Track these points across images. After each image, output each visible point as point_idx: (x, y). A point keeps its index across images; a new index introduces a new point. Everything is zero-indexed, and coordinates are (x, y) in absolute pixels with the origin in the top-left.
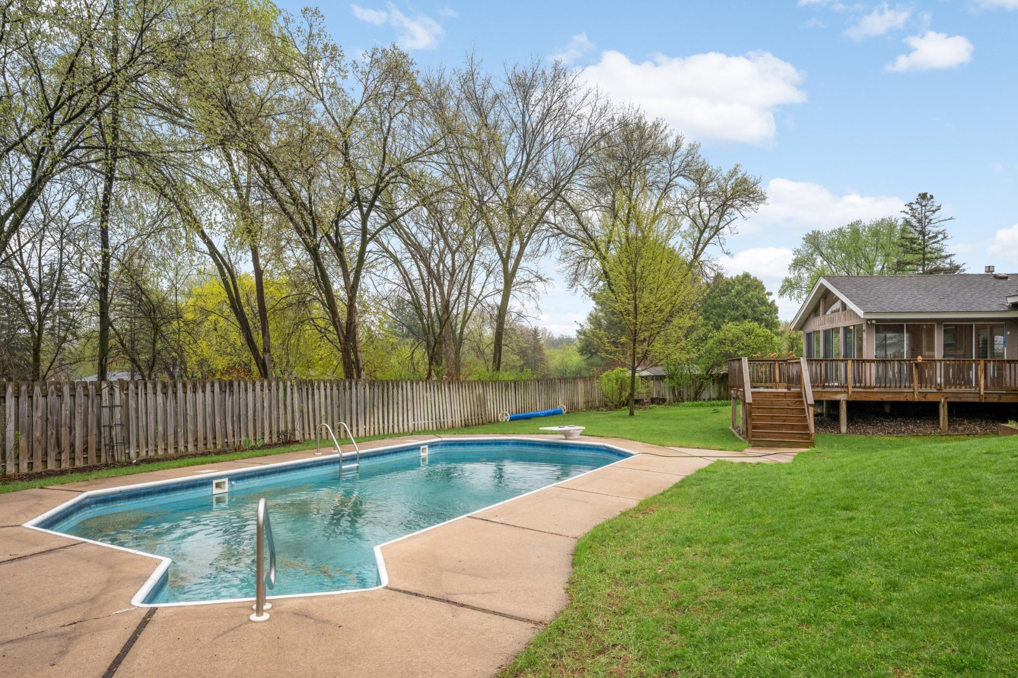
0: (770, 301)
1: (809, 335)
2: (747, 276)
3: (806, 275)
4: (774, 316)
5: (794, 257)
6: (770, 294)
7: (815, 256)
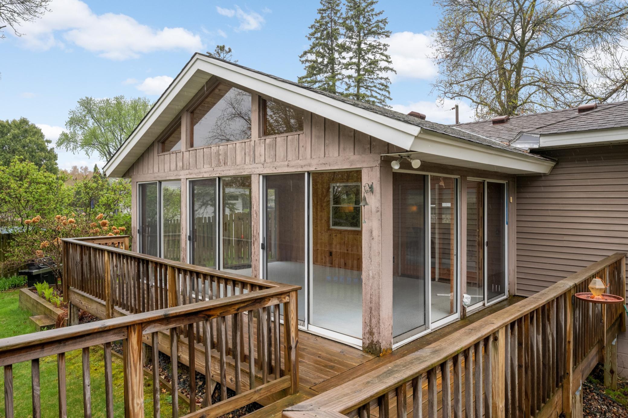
0: (49, 149)
1: (143, 187)
2: (24, 122)
3: (80, 133)
4: (53, 162)
5: (70, 116)
6: (49, 142)
7: (87, 118)
